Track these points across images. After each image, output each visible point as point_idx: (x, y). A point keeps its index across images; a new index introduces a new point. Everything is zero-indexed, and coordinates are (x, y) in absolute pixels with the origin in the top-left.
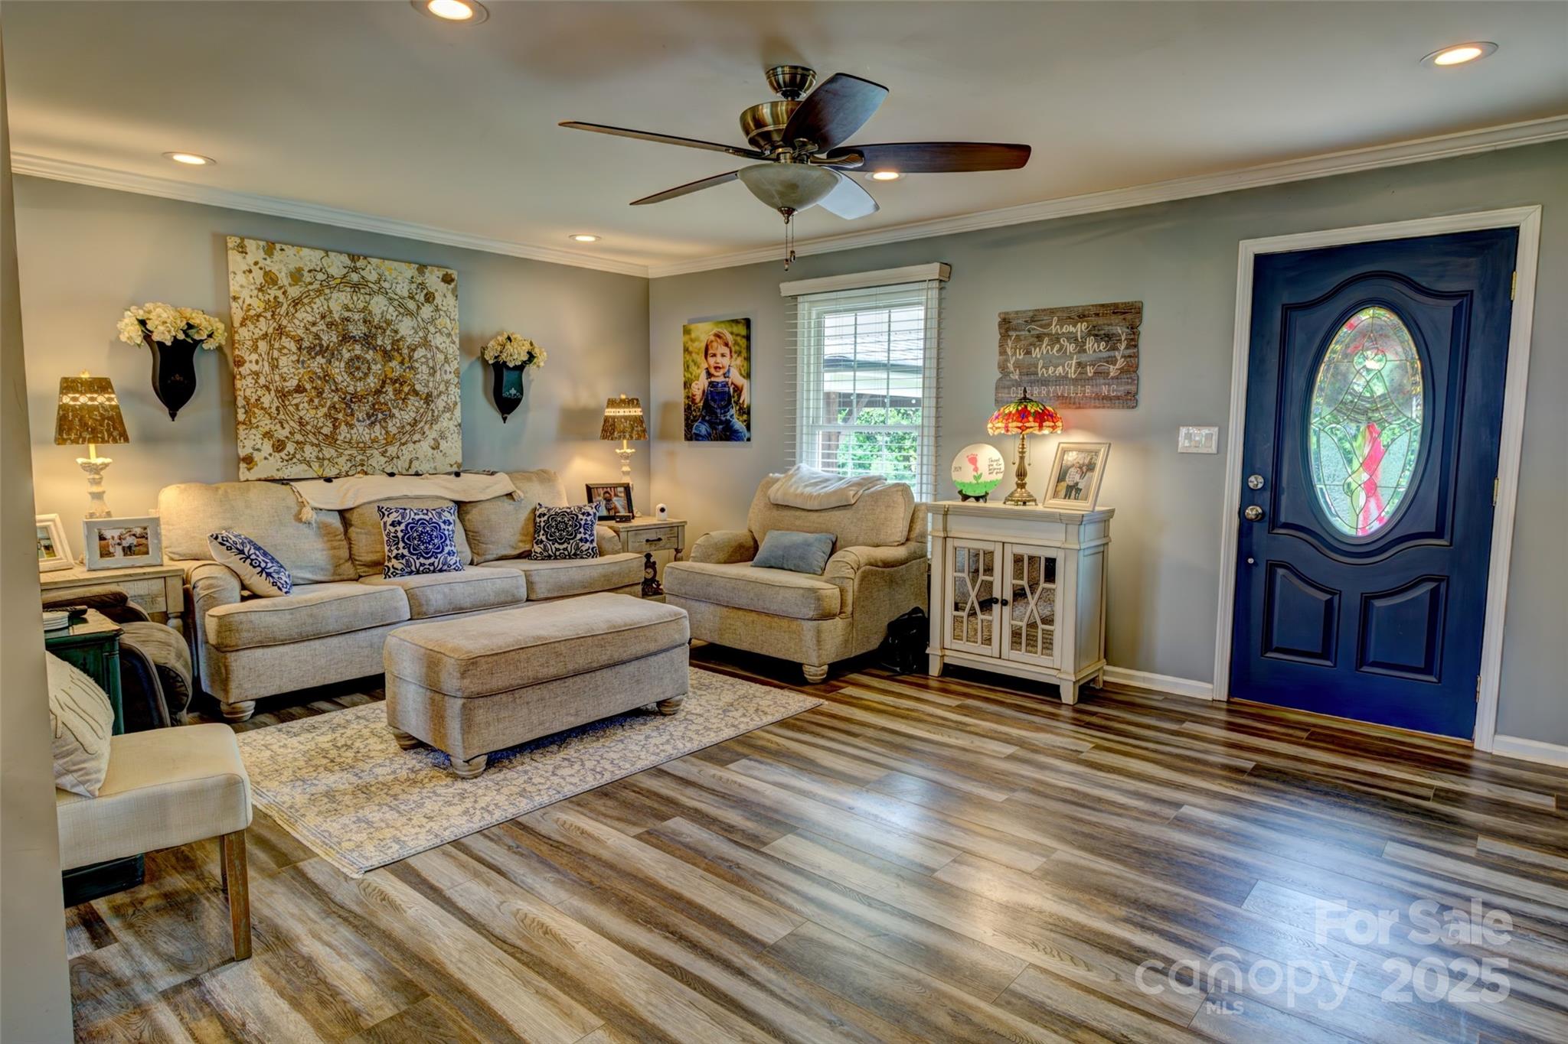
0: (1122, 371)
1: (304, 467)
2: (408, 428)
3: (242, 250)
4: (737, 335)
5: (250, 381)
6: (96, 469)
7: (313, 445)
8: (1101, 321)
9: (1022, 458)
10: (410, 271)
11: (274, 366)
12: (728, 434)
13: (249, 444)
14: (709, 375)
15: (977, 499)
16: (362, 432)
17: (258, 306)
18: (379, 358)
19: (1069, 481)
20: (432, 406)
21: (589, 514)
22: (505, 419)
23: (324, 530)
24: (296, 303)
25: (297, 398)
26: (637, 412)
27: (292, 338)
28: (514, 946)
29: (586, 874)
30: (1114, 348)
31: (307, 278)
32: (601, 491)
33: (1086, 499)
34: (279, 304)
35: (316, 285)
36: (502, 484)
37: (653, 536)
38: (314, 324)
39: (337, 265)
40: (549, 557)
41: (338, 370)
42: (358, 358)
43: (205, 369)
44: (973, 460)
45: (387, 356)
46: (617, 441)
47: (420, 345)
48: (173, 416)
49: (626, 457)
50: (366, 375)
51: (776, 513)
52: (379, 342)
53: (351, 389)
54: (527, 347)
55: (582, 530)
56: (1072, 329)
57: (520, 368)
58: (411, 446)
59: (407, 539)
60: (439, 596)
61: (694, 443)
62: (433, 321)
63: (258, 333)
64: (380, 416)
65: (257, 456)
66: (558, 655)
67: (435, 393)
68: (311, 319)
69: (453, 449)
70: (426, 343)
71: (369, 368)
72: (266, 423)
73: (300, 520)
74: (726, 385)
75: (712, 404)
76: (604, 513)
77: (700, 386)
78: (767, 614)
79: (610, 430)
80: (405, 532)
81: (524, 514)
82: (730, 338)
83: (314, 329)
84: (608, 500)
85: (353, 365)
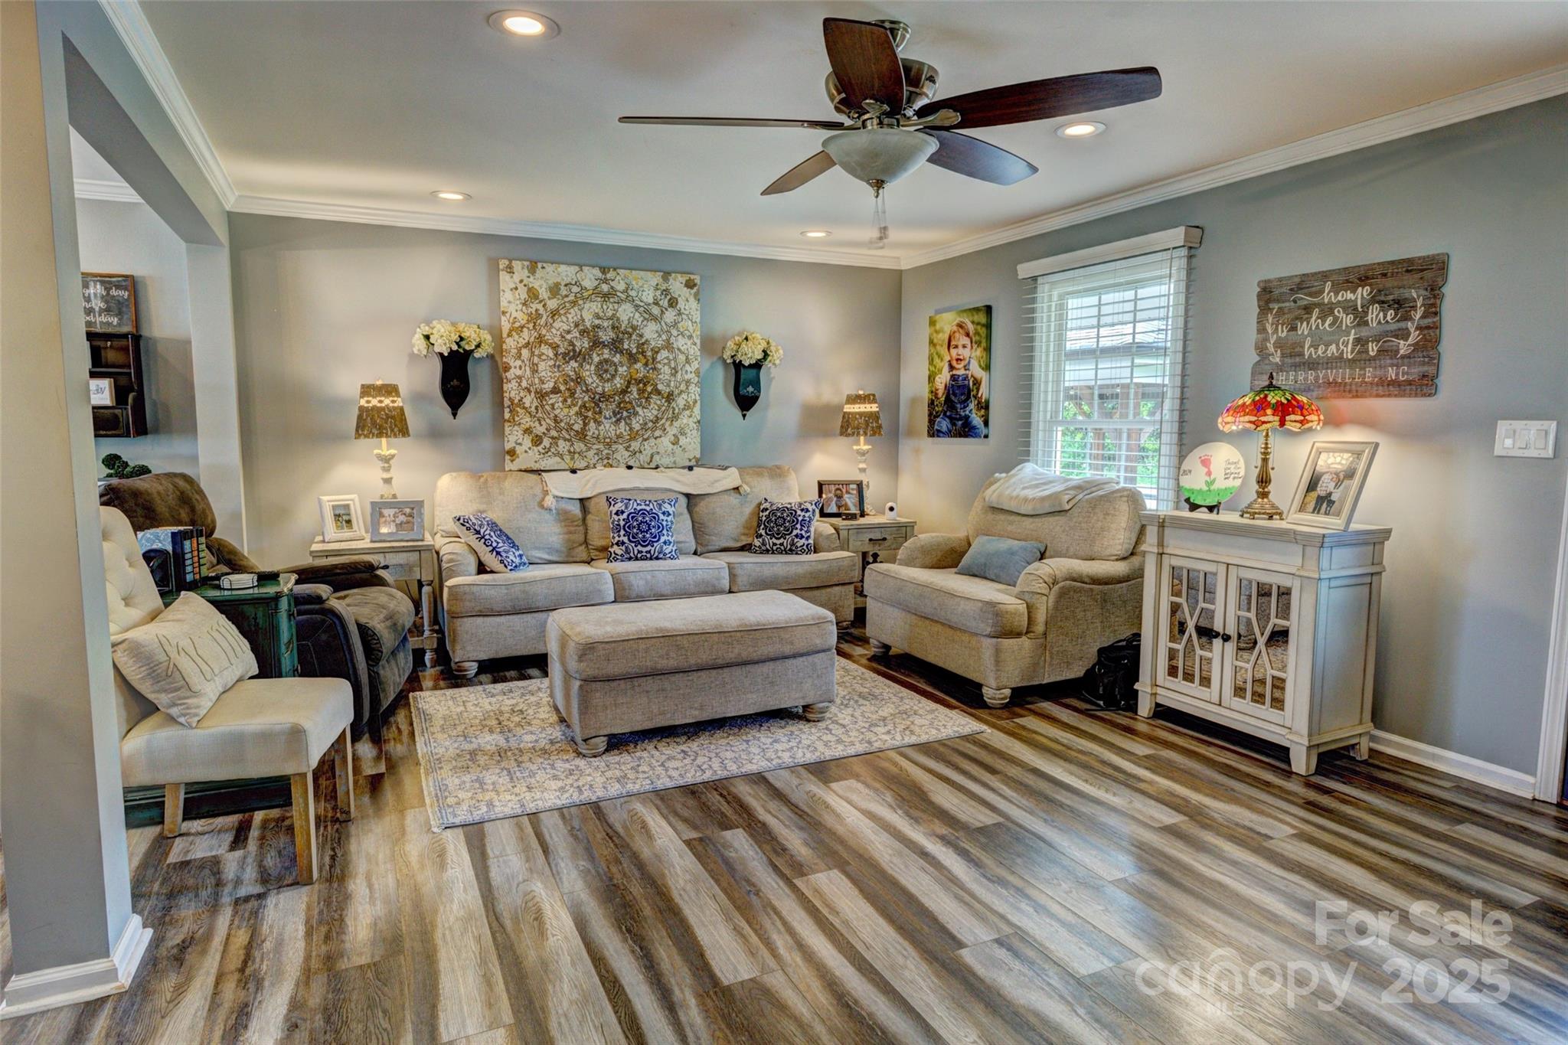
0: (1417, 347)
1: (558, 459)
2: (650, 425)
3: (510, 270)
4: (978, 324)
5: (514, 384)
6: (387, 460)
7: (565, 440)
8: (1389, 283)
9: (1265, 461)
10: (655, 279)
11: (534, 371)
12: (965, 430)
13: (512, 439)
14: (952, 367)
15: (1211, 509)
16: (608, 428)
17: (522, 318)
18: (625, 360)
19: (1321, 490)
20: (673, 404)
21: (807, 511)
22: (744, 416)
23: (563, 517)
24: (554, 314)
25: (554, 399)
26: (873, 408)
27: (550, 345)
28: (502, 926)
29: (614, 870)
30: (1406, 318)
31: (563, 291)
32: (833, 488)
33: (1338, 514)
34: (539, 316)
35: (571, 298)
36: (731, 478)
37: (877, 535)
38: (569, 332)
39: (589, 278)
40: (767, 551)
41: (589, 373)
42: (606, 361)
43: (479, 375)
44: (1206, 463)
45: (632, 358)
46: (851, 439)
47: (663, 348)
48: (455, 415)
49: (863, 454)
50: (613, 376)
51: (990, 516)
52: (626, 346)
53: (599, 390)
54: (764, 345)
55: (798, 526)
56: (1350, 296)
57: (757, 366)
58: (652, 441)
59: (628, 528)
60: (642, 583)
61: (936, 439)
62: (675, 324)
63: (522, 342)
64: (625, 414)
65: (519, 450)
66: (679, 647)
67: (676, 392)
68: (566, 327)
69: (692, 443)
70: (668, 346)
71: (616, 371)
72: (527, 421)
73: (542, 506)
74: (966, 378)
75: (953, 398)
76: (833, 509)
77: (943, 379)
78: (951, 627)
79: (849, 427)
80: (626, 520)
81: (748, 509)
82: (971, 327)
83: (569, 337)
84: (839, 497)
85: (602, 368)
